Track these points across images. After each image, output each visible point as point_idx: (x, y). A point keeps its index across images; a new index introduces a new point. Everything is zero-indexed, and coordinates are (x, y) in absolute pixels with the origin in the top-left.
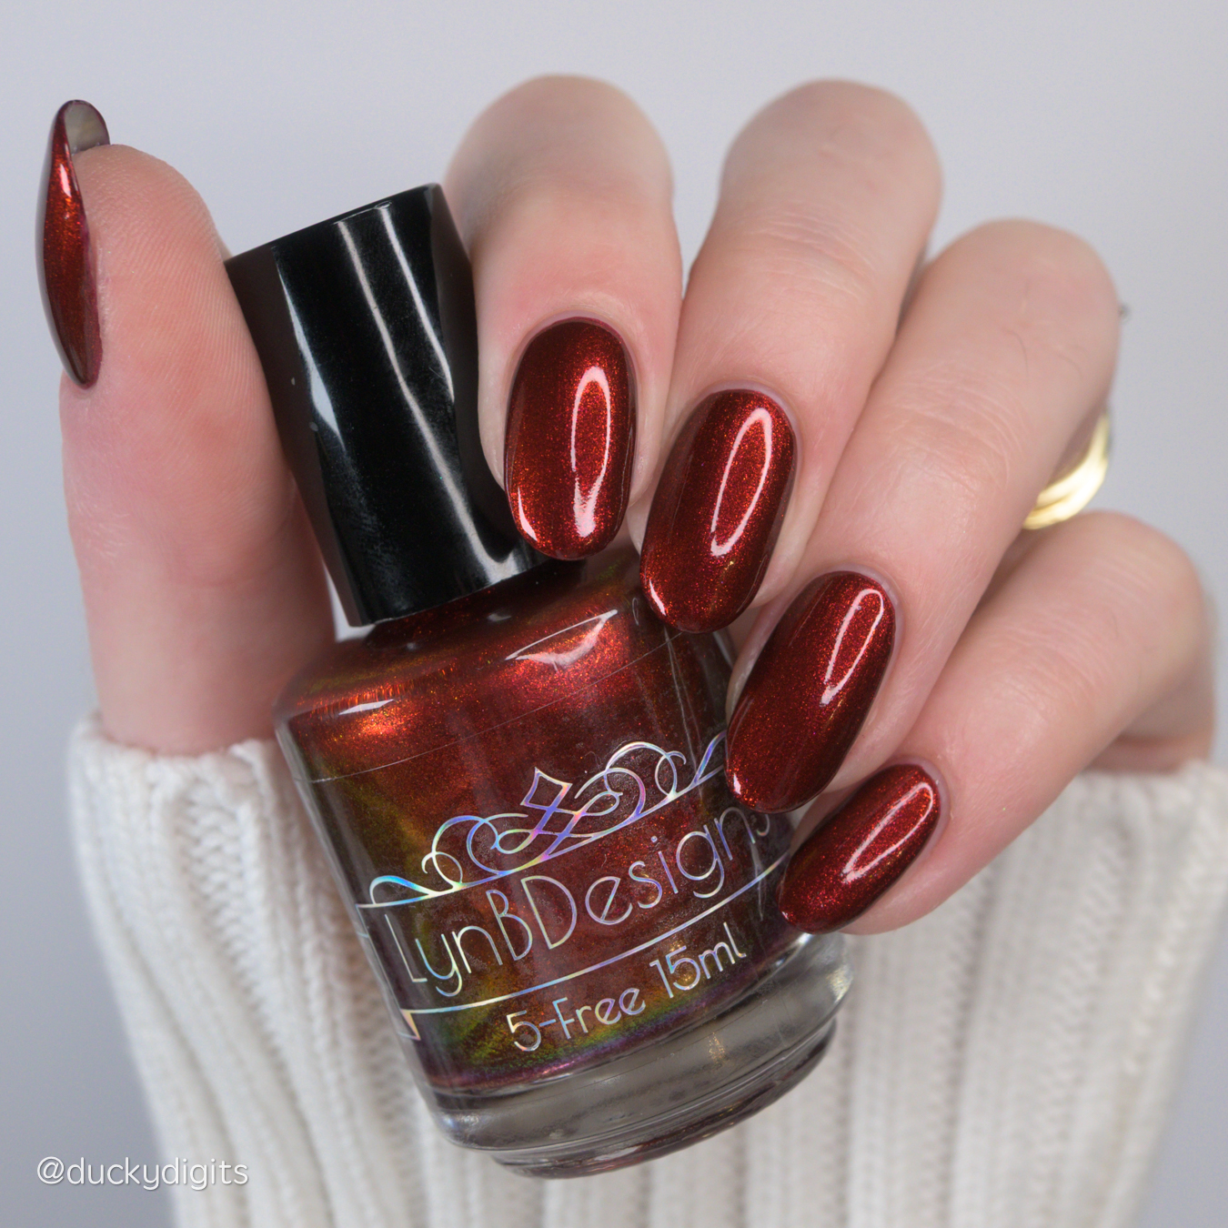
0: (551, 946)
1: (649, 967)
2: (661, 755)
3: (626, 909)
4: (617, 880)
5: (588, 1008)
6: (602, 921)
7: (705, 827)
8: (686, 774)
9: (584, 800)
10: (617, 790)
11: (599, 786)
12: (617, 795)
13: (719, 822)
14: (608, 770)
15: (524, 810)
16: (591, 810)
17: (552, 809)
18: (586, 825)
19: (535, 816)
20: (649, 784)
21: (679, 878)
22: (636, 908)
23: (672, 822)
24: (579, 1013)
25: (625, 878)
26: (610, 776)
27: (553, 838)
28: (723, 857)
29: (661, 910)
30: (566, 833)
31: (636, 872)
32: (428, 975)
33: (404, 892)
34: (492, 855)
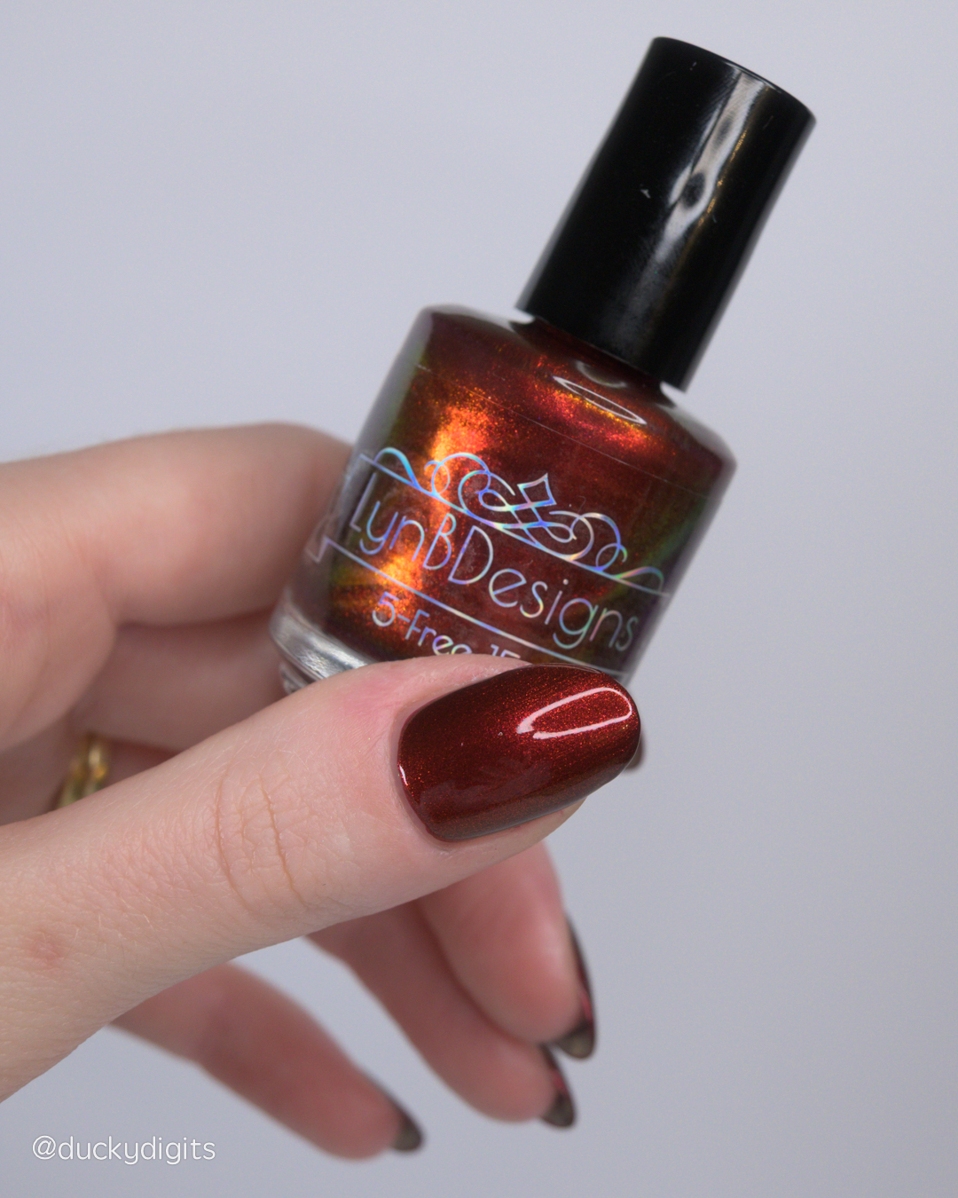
0: (451, 578)
1: (490, 645)
2: (615, 541)
3: (511, 601)
4: (523, 581)
5: (434, 633)
6: (492, 593)
7: (597, 607)
8: (617, 568)
9: (554, 519)
10: (575, 534)
11: (569, 521)
12: (573, 537)
13: (605, 614)
14: (583, 518)
15: (517, 490)
16: (552, 529)
17: (533, 506)
18: (539, 534)
19: (517, 499)
20: (594, 550)
21: (555, 619)
22: (517, 607)
23: (583, 583)
24: (427, 630)
25: (529, 585)
26: (580, 522)
27: (514, 521)
28: (589, 633)
29: (528, 622)
30: (524, 527)
31: (539, 589)
32: (364, 530)
33: (401, 469)
34: (472, 496)
